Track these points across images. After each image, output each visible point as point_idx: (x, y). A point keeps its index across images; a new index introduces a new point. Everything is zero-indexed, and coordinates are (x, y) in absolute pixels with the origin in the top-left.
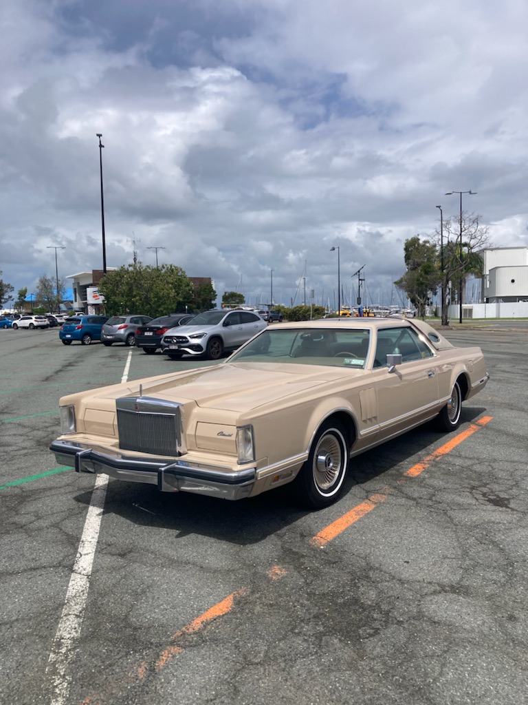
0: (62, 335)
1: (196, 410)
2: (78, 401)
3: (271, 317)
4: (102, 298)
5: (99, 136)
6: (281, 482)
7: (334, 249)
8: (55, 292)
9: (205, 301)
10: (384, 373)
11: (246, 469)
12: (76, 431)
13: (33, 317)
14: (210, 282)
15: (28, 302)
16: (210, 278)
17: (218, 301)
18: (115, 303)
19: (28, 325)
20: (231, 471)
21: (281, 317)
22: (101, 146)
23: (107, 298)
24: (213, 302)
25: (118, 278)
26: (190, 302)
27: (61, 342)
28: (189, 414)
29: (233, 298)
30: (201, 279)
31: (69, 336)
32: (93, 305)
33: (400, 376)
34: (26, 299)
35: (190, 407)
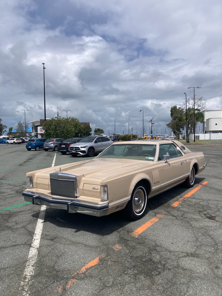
0: (27, 147)
1: (83, 179)
2: (34, 174)
3: (115, 139)
4: (44, 131)
5: (43, 64)
6: (119, 209)
7: (141, 111)
8: (24, 129)
9: (87, 132)
10: (162, 163)
11: (104, 203)
12: (33, 187)
13: (15, 139)
14: (89, 124)
15: (13, 133)
16: (89, 123)
17: (92, 132)
18: (50, 133)
19: (13, 142)
20: (98, 204)
21: (119, 139)
22: (44, 68)
23: (46, 131)
24: (90, 133)
25: (51, 123)
26: (81, 133)
27: (26, 149)
28: (80, 180)
29: (99, 131)
30: (85, 123)
31: (30, 147)
32: (40, 134)
33: (169, 164)
34: (12, 132)
35: (81, 177)
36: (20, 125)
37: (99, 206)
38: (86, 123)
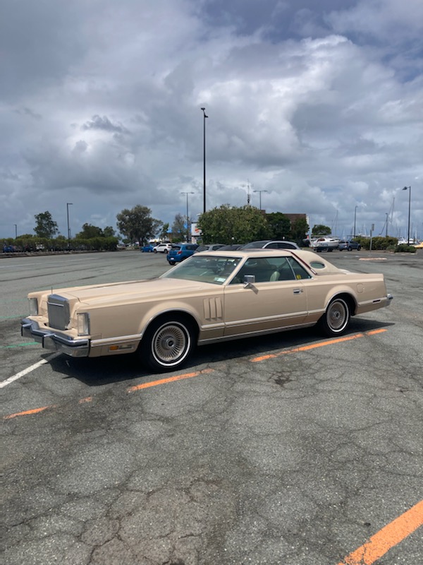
0: (168, 258)
1: (77, 303)
2: (40, 296)
3: (350, 247)
4: (200, 231)
5: (203, 109)
6: (119, 352)
7: (406, 188)
8: (186, 227)
9: (299, 233)
10: (240, 288)
12: (38, 314)
13: (167, 245)
14: (305, 217)
15: (170, 234)
16: (305, 215)
17: (310, 233)
18: (209, 235)
19: (163, 250)
20: (72, 339)
21: (360, 247)
22: (205, 116)
23: (203, 231)
24: (306, 234)
25: (211, 216)
26: (287, 234)
27: (168, 263)
28: (73, 305)
29: (322, 231)
30: (297, 216)
31: (172, 259)
32: (195, 236)
34: (168, 232)
36: (178, 218)
37: (74, 342)
38: (299, 215)
